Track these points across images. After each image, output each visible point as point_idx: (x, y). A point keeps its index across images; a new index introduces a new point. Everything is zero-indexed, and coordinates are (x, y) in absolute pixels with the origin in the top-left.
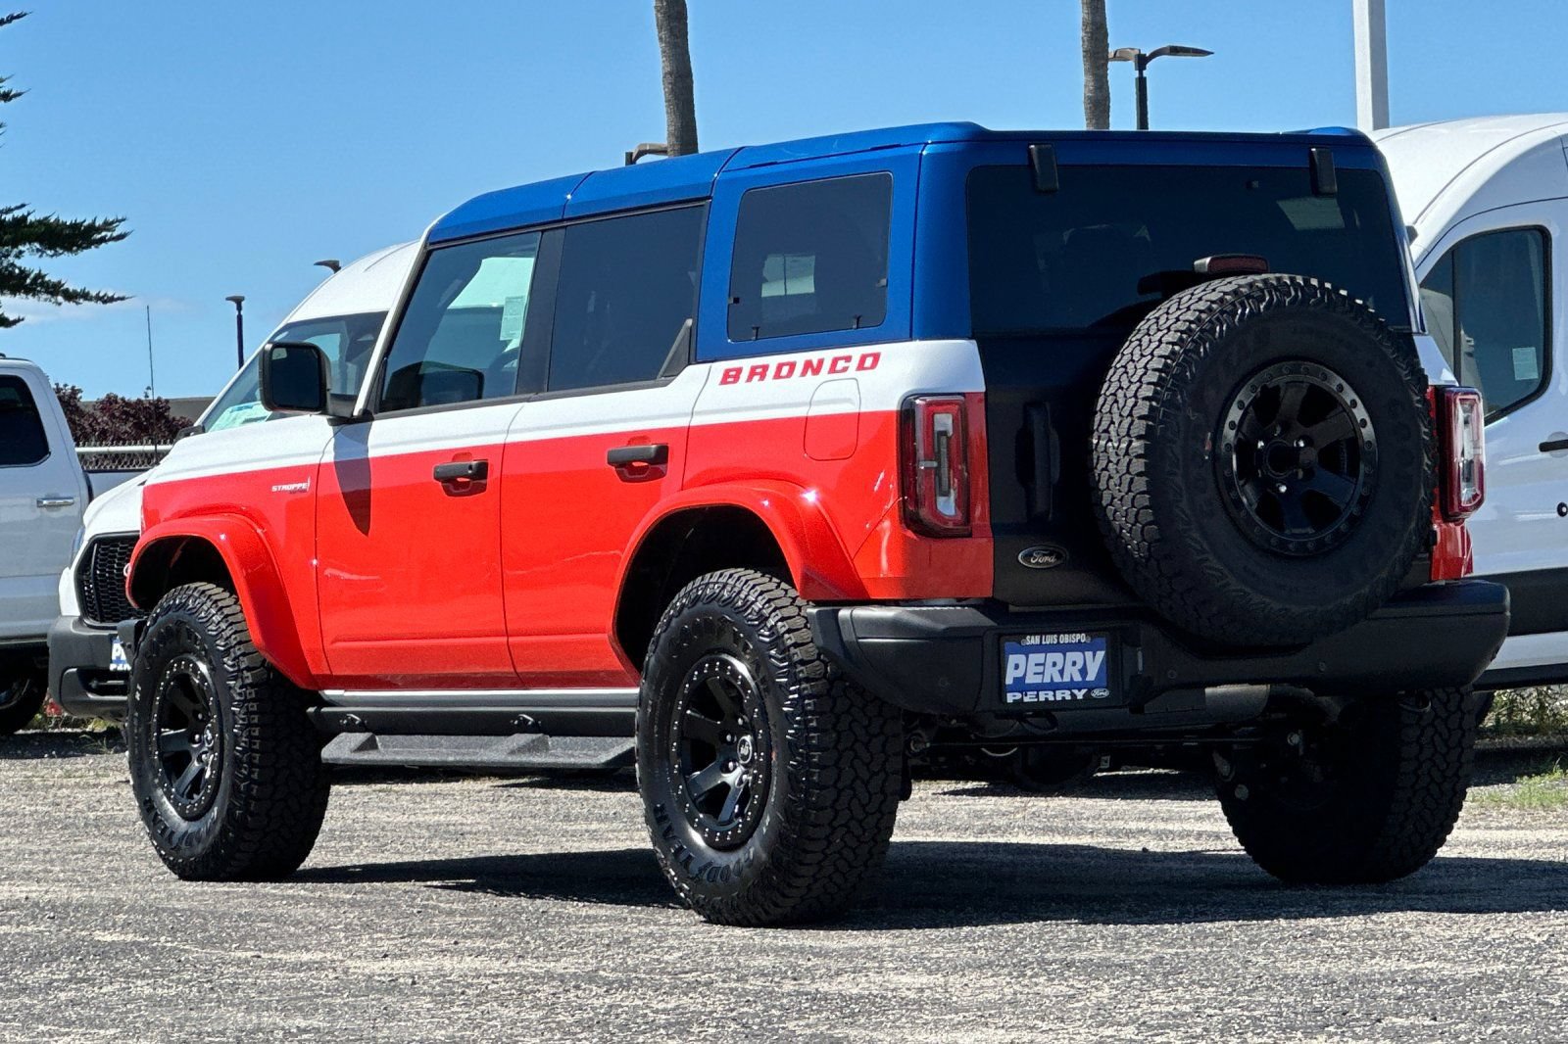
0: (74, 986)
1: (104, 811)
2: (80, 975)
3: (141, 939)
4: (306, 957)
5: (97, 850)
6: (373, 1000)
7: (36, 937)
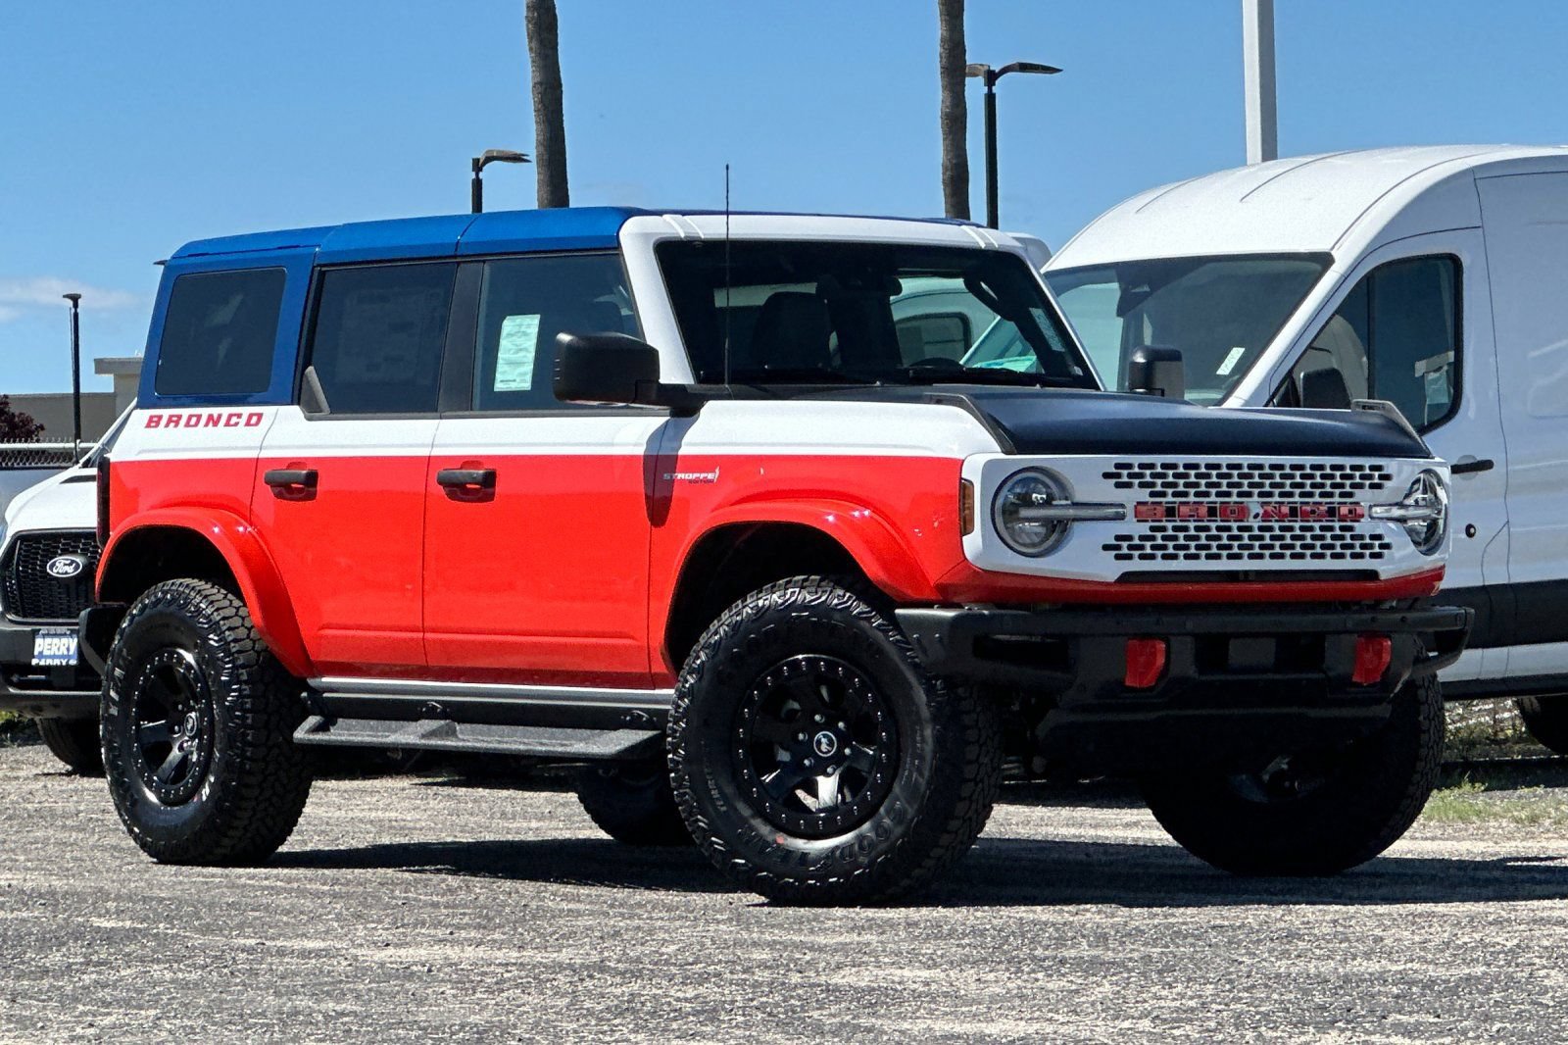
0: (93, 969)
1: (40, 803)
2: (95, 958)
3: (139, 926)
4: (310, 944)
5: (52, 841)
6: (395, 986)
7: (35, 922)
